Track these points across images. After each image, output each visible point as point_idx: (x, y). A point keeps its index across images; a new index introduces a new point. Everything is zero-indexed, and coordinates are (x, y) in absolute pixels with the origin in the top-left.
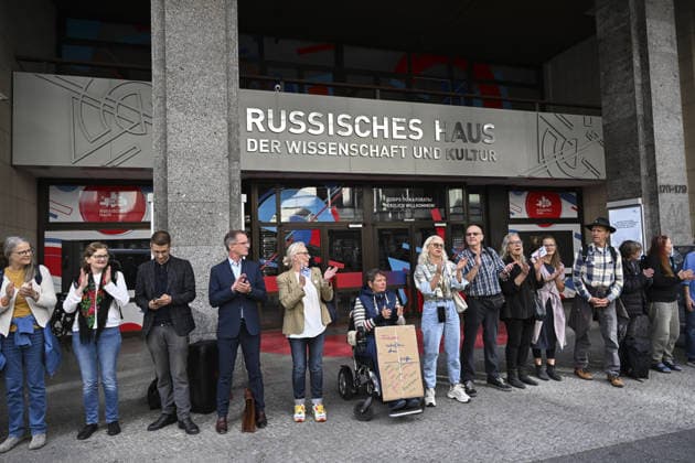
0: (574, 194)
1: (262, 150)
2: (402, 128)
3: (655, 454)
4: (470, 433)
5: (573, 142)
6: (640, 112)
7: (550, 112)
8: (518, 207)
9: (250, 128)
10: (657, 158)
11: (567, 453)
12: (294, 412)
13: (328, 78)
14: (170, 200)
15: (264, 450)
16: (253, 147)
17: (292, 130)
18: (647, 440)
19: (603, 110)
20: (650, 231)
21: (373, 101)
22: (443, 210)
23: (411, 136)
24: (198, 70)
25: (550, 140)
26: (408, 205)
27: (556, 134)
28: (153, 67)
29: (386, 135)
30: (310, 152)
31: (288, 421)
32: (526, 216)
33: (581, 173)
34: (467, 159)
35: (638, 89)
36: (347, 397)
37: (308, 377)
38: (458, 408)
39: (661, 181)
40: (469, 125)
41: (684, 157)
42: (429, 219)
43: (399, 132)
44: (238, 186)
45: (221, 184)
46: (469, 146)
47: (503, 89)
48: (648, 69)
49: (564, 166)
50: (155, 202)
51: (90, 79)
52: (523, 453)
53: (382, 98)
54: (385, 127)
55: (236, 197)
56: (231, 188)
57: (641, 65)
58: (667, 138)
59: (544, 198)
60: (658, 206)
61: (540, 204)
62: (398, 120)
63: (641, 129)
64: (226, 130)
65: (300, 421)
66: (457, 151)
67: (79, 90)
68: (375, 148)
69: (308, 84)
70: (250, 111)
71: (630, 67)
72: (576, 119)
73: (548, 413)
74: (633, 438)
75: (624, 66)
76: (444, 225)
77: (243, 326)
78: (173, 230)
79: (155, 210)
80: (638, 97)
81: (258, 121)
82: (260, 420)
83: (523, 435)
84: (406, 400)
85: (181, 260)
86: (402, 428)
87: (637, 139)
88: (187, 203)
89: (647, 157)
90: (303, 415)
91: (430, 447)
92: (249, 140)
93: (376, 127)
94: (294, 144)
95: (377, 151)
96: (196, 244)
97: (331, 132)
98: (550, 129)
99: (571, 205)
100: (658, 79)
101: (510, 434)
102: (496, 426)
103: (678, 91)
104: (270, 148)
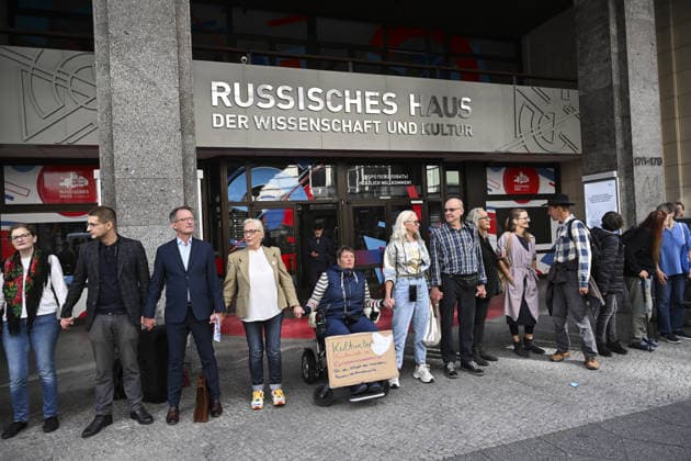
0: (552, 170)
1: (228, 126)
2: (376, 103)
3: (624, 435)
4: (434, 417)
5: (551, 116)
6: (616, 82)
7: (528, 85)
8: (495, 184)
9: (215, 103)
10: (633, 130)
11: (533, 436)
12: (251, 399)
13: (301, 51)
14: (117, 176)
15: (213, 442)
16: (219, 122)
17: (260, 104)
18: (616, 420)
19: (580, 82)
20: (625, 204)
21: (345, 74)
22: (419, 187)
23: (385, 111)
24: (145, 34)
25: (527, 114)
26: (383, 183)
27: (533, 108)
28: (95, 31)
29: (359, 110)
30: (279, 127)
31: (245, 409)
32: (504, 193)
33: (559, 147)
34: (443, 134)
35: (614, 58)
36: (310, 381)
37: (265, 362)
38: (425, 390)
39: (637, 153)
40: (445, 99)
41: (660, 128)
42: (406, 196)
43: (372, 106)
44: (193, 161)
45: (175, 158)
46: (445, 120)
47: (480, 62)
48: (625, 37)
49: (541, 141)
50: (102, 179)
51: (40, 50)
52: (488, 436)
53: (355, 71)
54: (358, 101)
55: (191, 173)
56: (185, 164)
57: (618, 34)
58: (643, 109)
59: (521, 175)
60: (633, 180)
61: (517, 180)
62: (373, 94)
63: (617, 100)
64: (177, 100)
65: (257, 409)
66: (432, 125)
67: (29, 63)
68: (348, 123)
69: (280, 56)
70: (215, 85)
71: (607, 36)
72: (553, 92)
73: (517, 393)
74: (602, 418)
75: (600, 34)
76: (421, 202)
77: (190, 310)
78: (121, 208)
79: (102, 188)
80: (615, 66)
81: (224, 96)
82: (214, 409)
83: (488, 418)
84: (367, 384)
85: (131, 240)
86: (363, 413)
87: (613, 111)
88: (137, 180)
89: (623, 129)
90: (261, 402)
91: (391, 433)
92: (215, 115)
93: (348, 101)
94: (262, 120)
95: (350, 126)
96: (148, 223)
97: (302, 106)
98: (527, 102)
99: (549, 181)
100: (635, 48)
101: (476, 417)
102: (461, 409)
103: (655, 60)
104: (237, 124)
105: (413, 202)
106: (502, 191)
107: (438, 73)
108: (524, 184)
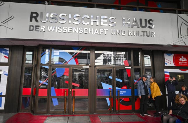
2: (106, 21)
7: (183, 14)
8: (169, 61)
22: (130, 61)
23: (110, 24)
29: (98, 24)
30: (59, 31)
34: (140, 36)
40: (141, 20)
43: (104, 23)
46: (140, 29)
54: (97, 20)
59: (182, 57)
61: (181, 60)
62: (104, 17)
68: (91, 30)
76: (130, 68)
93: (92, 20)
94: (51, 27)
95: (93, 31)
97: (70, 22)
98: (184, 22)
105: (126, 68)
106: (173, 65)
107: (138, 8)
108: (184, 62)
